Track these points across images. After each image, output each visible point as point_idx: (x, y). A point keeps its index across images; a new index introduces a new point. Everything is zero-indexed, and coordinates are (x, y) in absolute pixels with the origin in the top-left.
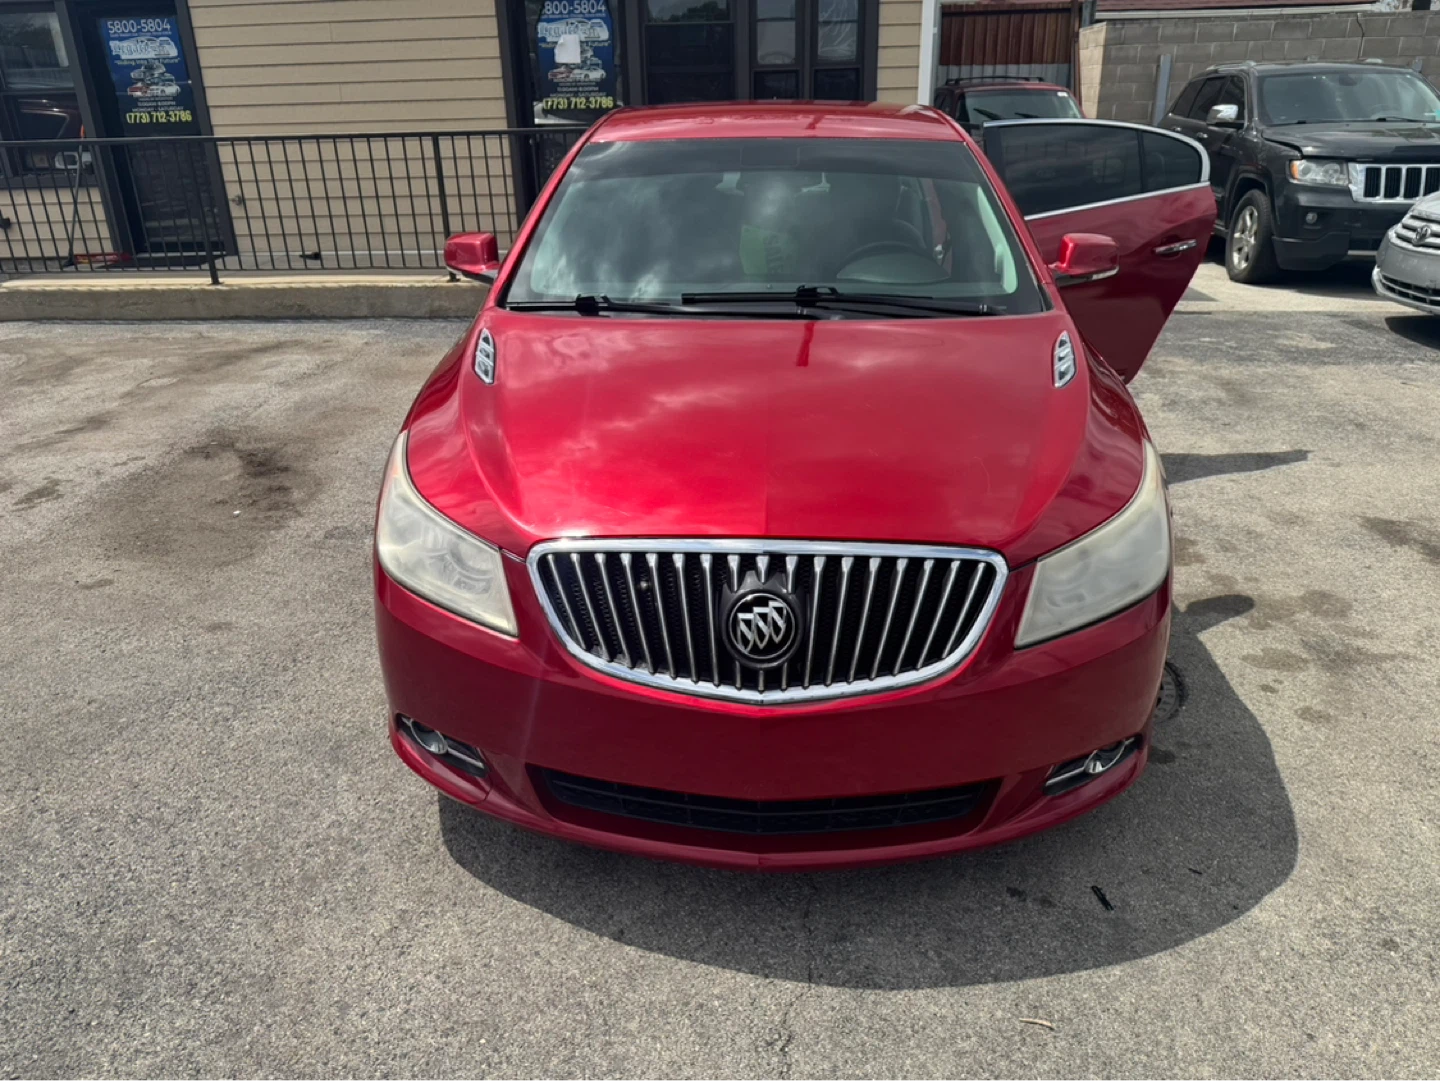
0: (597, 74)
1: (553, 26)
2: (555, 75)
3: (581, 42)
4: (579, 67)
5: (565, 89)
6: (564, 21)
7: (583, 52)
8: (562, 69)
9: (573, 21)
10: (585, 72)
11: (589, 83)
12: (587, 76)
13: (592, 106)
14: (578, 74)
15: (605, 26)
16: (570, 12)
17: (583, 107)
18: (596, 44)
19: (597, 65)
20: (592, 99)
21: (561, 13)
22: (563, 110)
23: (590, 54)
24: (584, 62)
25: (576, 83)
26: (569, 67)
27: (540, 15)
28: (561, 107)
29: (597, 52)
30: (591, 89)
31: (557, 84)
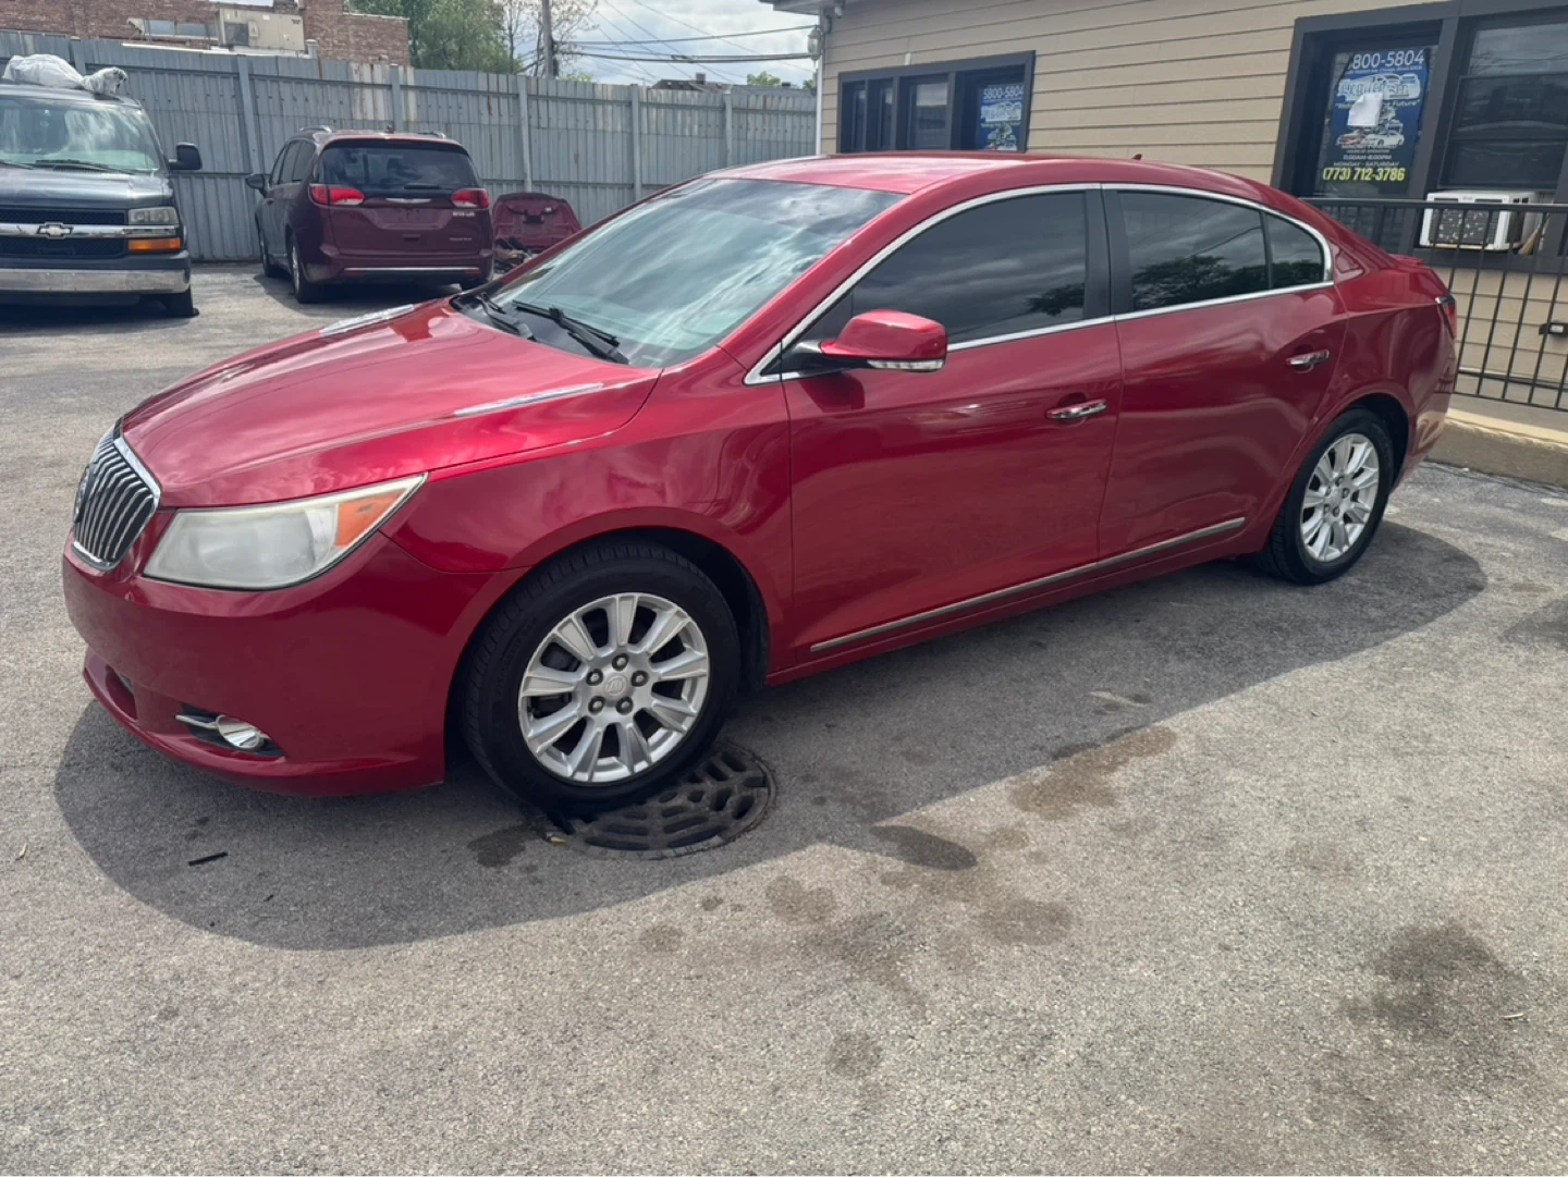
0: (1394, 140)
1: (1357, 83)
2: (1344, 141)
3: (1384, 101)
4: (1374, 131)
5: (1352, 157)
6: (1370, 78)
7: (1383, 112)
8: (1355, 134)
9: (1382, 76)
10: (1379, 137)
11: (1380, 151)
12: (1381, 142)
13: (1378, 178)
14: (1372, 140)
15: (1418, 81)
16: (1382, 65)
17: (1367, 178)
18: (1402, 103)
19: (1397, 129)
20: (1381, 170)
21: (1370, 67)
22: (1344, 181)
23: (1392, 114)
24: (1381, 125)
25: (1367, 150)
26: (1363, 131)
27: (1346, 70)
28: (1341, 178)
29: (1402, 114)
30: (1382, 157)
31: (1345, 152)
